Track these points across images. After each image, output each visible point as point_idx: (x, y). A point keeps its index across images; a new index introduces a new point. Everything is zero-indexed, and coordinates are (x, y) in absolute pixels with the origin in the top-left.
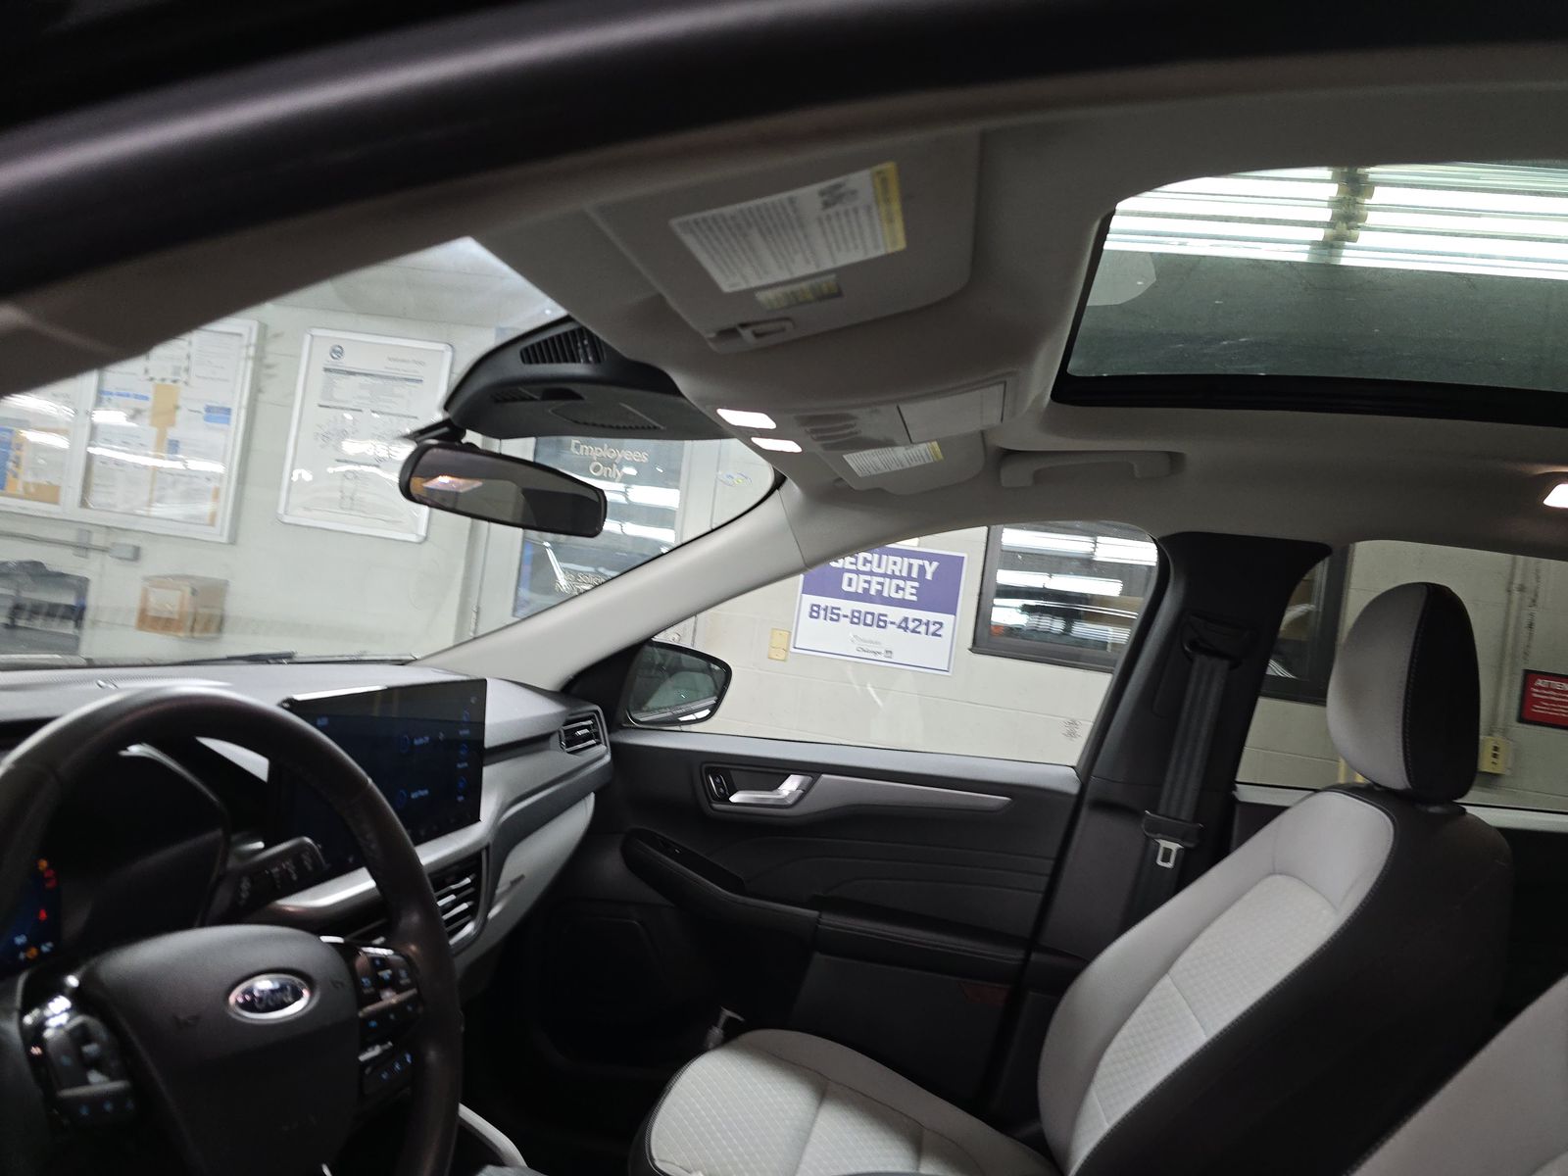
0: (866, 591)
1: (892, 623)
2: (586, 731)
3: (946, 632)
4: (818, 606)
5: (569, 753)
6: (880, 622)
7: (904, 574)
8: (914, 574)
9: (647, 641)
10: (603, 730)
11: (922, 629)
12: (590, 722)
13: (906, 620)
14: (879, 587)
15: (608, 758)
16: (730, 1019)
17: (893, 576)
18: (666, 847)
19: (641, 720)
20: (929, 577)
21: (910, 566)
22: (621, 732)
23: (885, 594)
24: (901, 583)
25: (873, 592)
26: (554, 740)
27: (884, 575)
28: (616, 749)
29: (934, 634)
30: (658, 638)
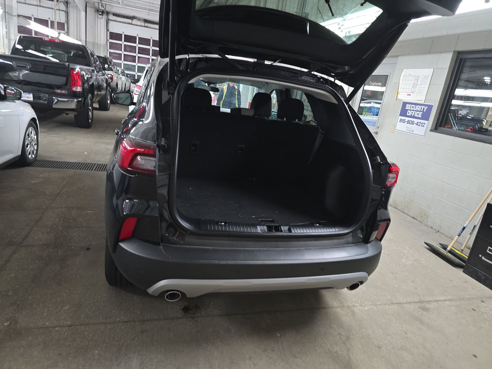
0: (411, 115)
1: (415, 123)
3: (425, 126)
4: (402, 119)
6: (413, 123)
7: (420, 110)
8: (422, 111)
11: (421, 125)
13: (418, 122)
14: (414, 114)
17: (417, 111)
20: (425, 111)
21: (422, 108)
23: (415, 116)
24: (419, 112)
25: (413, 115)
27: (416, 111)
29: (423, 126)
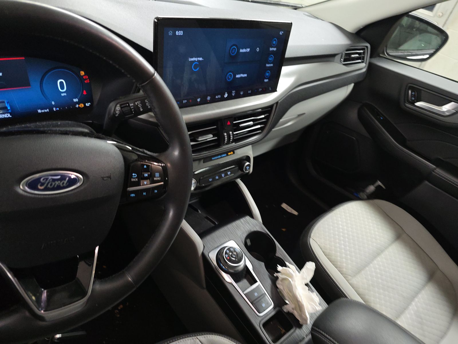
2: (357, 55)
5: (344, 65)
9: (406, 14)
10: (367, 57)
12: (362, 51)
15: (364, 70)
16: (379, 186)
18: (377, 114)
19: (390, 54)
22: (378, 58)
26: (338, 58)
28: (371, 67)
30: (413, 13)
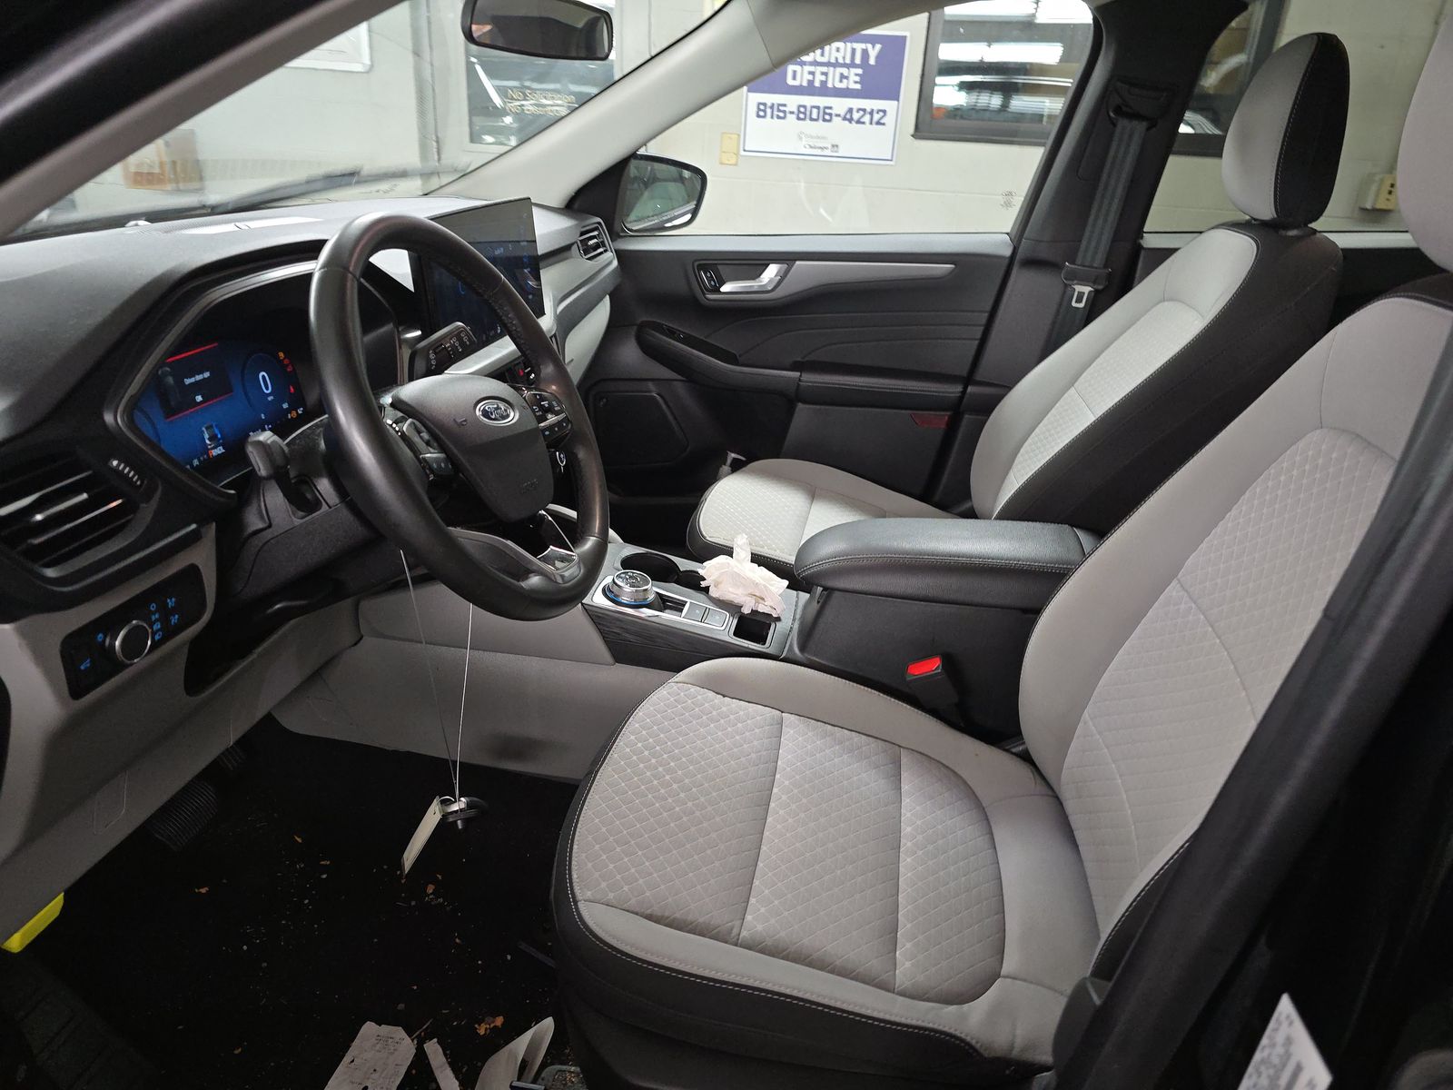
0: (811, 82)
1: (838, 115)
2: (595, 240)
3: (889, 119)
4: (765, 104)
5: (589, 259)
6: (826, 115)
7: (848, 61)
8: (858, 61)
9: (633, 156)
10: (607, 239)
11: (867, 118)
12: (596, 233)
13: (850, 110)
14: (823, 78)
15: (615, 263)
16: (734, 459)
17: (836, 65)
18: (671, 333)
19: (634, 228)
20: (872, 61)
21: (854, 51)
22: (619, 240)
23: (830, 85)
24: (845, 71)
25: (817, 84)
26: (574, 250)
27: (828, 64)
28: (620, 254)
29: (878, 123)
30: (642, 152)
